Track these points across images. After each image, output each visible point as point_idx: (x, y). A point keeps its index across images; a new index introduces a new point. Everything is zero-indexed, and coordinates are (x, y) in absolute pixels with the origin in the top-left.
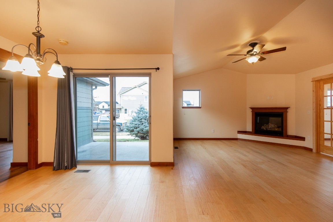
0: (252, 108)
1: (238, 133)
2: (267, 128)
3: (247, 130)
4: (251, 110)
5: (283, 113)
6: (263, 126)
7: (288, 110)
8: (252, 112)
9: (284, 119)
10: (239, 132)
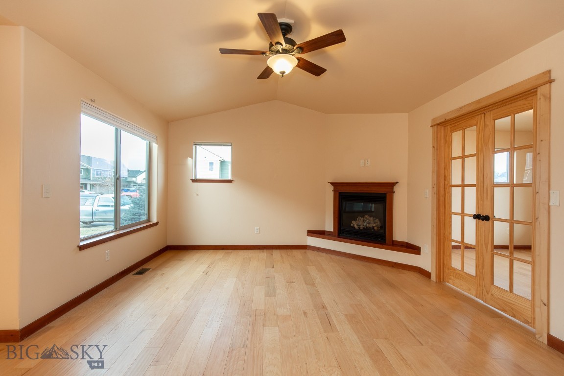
0: (332, 184)
1: (308, 235)
2: (360, 226)
3: (327, 229)
4: (332, 188)
5: (386, 194)
6: (355, 220)
7: (396, 189)
8: (335, 191)
9: (387, 207)
10: (311, 233)
